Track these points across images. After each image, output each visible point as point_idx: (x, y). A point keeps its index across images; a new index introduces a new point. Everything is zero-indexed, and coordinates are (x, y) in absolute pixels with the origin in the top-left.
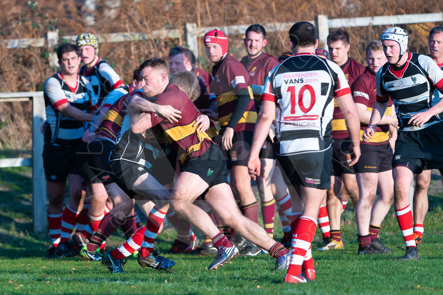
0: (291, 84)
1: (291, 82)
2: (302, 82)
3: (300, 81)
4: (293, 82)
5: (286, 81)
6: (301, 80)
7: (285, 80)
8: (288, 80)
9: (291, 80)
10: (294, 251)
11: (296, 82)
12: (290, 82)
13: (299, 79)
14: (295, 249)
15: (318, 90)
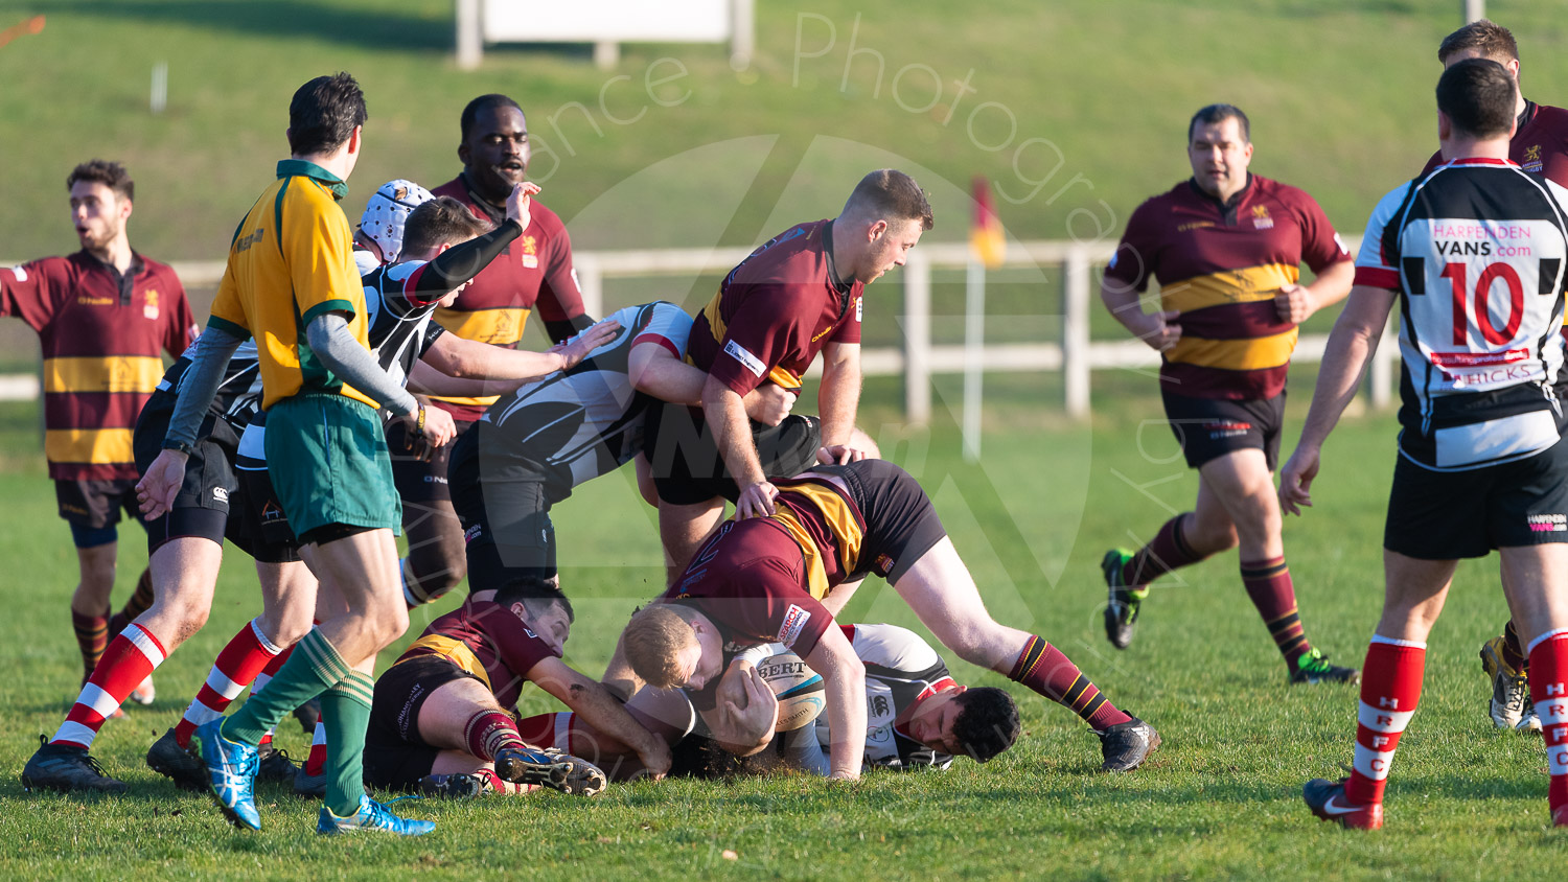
0: (1456, 254)
1: (1456, 249)
2: (1485, 252)
3: (1480, 250)
4: (1459, 251)
5: (1442, 246)
6: (1483, 247)
7: (1437, 243)
8: (1446, 243)
9: (1456, 244)
10: (1386, 743)
11: (1469, 250)
12: (1452, 251)
13: (1476, 244)
14: (1387, 739)
15: (1530, 279)
